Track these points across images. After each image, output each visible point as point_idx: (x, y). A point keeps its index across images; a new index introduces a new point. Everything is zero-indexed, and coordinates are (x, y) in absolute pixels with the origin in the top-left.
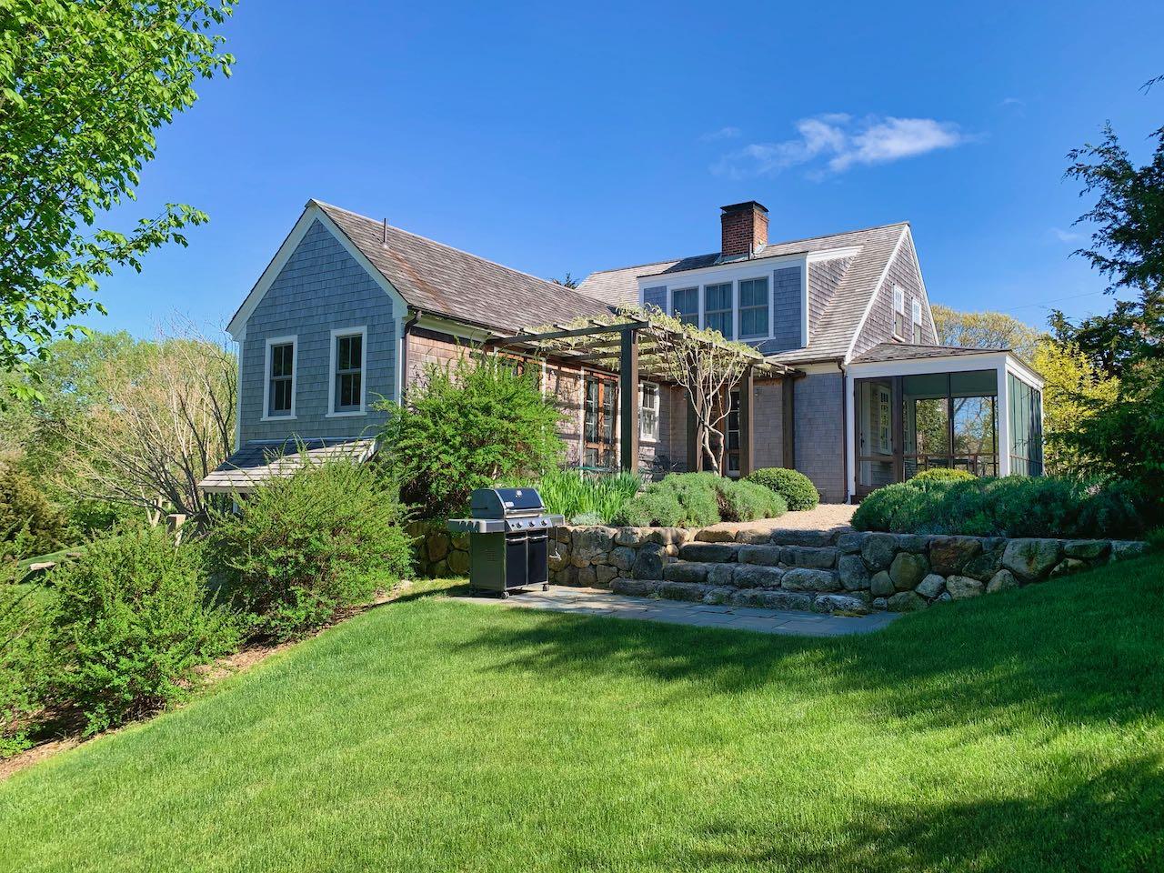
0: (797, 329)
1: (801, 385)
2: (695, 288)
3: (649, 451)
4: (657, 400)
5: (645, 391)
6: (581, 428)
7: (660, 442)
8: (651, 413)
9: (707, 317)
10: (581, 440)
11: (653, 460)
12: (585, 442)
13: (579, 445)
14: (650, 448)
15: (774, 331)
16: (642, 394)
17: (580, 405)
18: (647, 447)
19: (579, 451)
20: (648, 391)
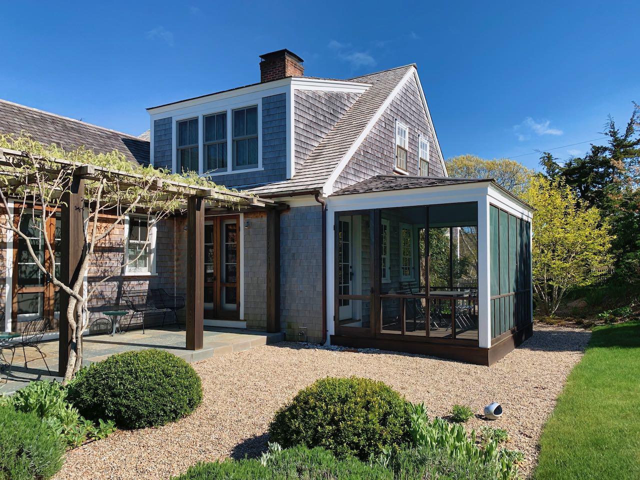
0: (283, 160)
1: (286, 217)
2: (196, 118)
3: (140, 286)
4: (153, 232)
5: (133, 223)
6: (9, 270)
7: (157, 274)
8: (144, 245)
9: (208, 148)
10: (7, 285)
11: (146, 294)
12: (17, 285)
13: (4, 291)
14: (142, 282)
15: (263, 162)
16: (127, 226)
17: (6, 243)
18: (137, 282)
19: (3, 298)
20: (138, 223)
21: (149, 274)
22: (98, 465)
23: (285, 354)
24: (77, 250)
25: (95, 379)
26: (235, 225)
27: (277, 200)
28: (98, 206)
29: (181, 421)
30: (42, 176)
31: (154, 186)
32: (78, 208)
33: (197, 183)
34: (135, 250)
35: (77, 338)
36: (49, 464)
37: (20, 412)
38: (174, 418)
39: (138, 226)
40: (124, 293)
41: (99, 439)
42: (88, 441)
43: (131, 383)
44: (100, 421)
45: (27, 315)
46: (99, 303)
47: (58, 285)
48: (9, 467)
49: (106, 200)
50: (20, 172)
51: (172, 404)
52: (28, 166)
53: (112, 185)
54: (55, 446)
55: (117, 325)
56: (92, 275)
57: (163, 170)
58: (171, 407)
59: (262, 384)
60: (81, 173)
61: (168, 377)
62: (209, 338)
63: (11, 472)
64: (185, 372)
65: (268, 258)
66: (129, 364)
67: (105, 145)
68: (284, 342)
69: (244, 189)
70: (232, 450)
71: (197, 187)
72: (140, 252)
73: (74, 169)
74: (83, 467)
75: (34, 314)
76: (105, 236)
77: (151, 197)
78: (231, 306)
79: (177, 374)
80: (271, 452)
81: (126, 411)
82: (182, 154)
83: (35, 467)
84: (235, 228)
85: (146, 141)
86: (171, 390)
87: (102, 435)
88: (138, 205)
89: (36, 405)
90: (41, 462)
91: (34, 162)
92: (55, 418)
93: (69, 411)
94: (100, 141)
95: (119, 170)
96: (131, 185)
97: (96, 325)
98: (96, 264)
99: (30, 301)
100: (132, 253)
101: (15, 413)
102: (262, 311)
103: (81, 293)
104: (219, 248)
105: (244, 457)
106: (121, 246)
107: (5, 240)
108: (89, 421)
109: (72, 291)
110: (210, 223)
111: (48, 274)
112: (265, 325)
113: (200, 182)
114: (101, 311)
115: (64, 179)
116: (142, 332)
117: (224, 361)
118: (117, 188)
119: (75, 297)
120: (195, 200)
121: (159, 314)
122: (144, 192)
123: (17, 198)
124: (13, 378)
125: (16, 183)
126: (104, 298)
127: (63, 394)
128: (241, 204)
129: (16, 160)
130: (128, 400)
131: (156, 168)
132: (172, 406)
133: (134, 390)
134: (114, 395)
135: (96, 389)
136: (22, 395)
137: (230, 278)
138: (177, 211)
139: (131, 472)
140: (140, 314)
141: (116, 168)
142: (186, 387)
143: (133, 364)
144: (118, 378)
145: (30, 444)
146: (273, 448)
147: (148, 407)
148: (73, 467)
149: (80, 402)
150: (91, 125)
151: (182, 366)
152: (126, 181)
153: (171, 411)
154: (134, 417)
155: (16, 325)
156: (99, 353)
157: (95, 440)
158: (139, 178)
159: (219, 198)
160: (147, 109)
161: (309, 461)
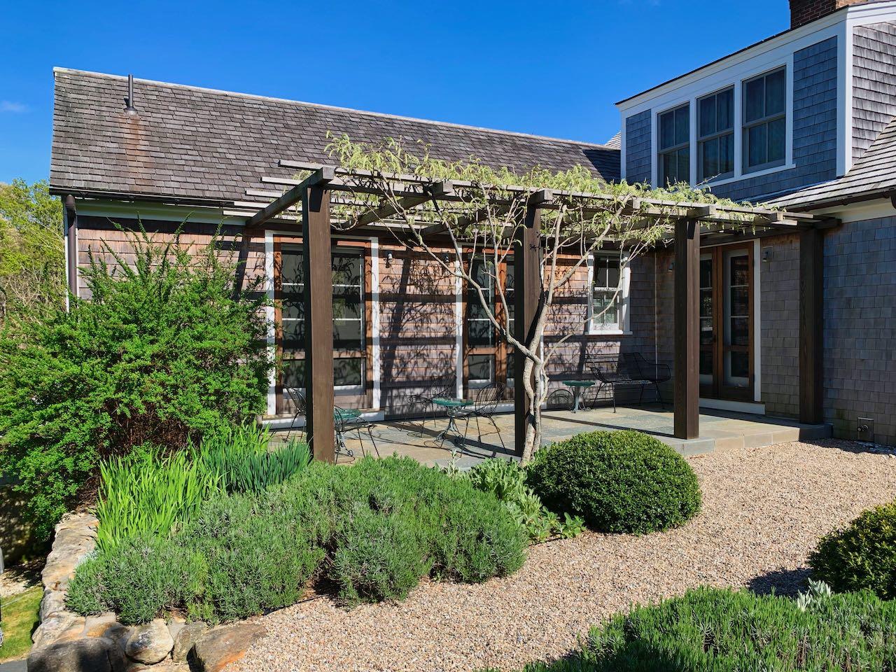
0: (829, 147)
2: (686, 105)
3: (608, 348)
4: (626, 273)
5: (599, 264)
6: (458, 327)
7: (631, 333)
8: (614, 293)
9: (703, 146)
10: (457, 344)
11: (617, 359)
12: (467, 346)
13: (454, 352)
14: (611, 343)
15: (794, 155)
16: (591, 268)
17: (455, 295)
18: (605, 343)
19: (454, 360)
20: (606, 264)
21: (621, 332)
22: (566, 569)
23: (832, 459)
24: (533, 301)
25: (558, 461)
26: (746, 258)
27: (818, 213)
28: (557, 241)
29: (670, 532)
30: (493, 209)
31: (629, 209)
32: (534, 247)
33: (689, 198)
34: (601, 300)
35: (535, 409)
36: (511, 556)
37: (478, 491)
38: (660, 527)
39: (605, 267)
40: (588, 357)
41: (566, 538)
42: (552, 538)
43: (603, 471)
44: (566, 515)
45: (478, 381)
46: (558, 370)
47: (512, 344)
48: (469, 552)
49: (566, 234)
50: (469, 208)
51: (658, 506)
52: (478, 198)
53: (574, 212)
54: (516, 536)
55: (580, 400)
56: (548, 333)
57: (640, 185)
58: (657, 510)
59: (793, 496)
60: (537, 201)
61: (652, 469)
62: (707, 424)
63: (472, 557)
64: (675, 466)
65: (803, 307)
66: (600, 447)
67: (563, 161)
68: (830, 440)
69: (761, 201)
70: (748, 583)
71: (688, 204)
72: (608, 303)
73: (529, 196)
74: (548, 567)
75: (485, 381)
76: (565, 283)
77: (624, 226)
78: (741, 381)
79: (664, 466)
80: (814, 594)
81: (597, 508)
82: (665, 159)
83: (495, 556)
84: (745, 263)
85: (615, 149)
86: (657, 487)
87: (569, 534)
88: (607, 239)
89: (494, 486)
90: (502, 552)
91: (485, 193)
92: (514, 504)
93: (530, 497)
94: (557, 157)
95: (583, 191)
96: (598, 210)
97: (555, 397)
98: (553, 319)
99: (482, 364)
100: (598, 305)
101: (473, 490)
102: (791, 389)
103: (538, 353)
104: (720, 294)
105: (769, 592)
106: (584, 296)
107: (454, 293)
108: (552, 514)
109: (528, 351)
110: (708, 257)
111: (501, 331)
112: (797, 411)
113: (693, 196)
114: (561, 380)
115: (518, 211)
116: (612, 410)
117: (730, 459)
118: (580, 216)
119: (532, 359)
120: (686, 224)
121: (635, 387)
122: (615, 220)
123: (465, 241)
124: (467, 452)
125: (465, 222)
126: (563, 364)
127: (523, 476)
128: (757, 223)
129: (465, 193)
130: (600, 493)
131: (630, 184)
132: (659, 510)
133: (607, 481)
134: (581, 485)
135: (560, 474)
136: (478, 472)
137: (738, 339)
138: (659, 242)
139: (607, 585)
140: (609, 386)
141: (578, 189)
142: (678, 486)
143: (605, 447)
144: (586, 463)
145: (490, 529)
146: (816, 589)
147: (625, 506)
148: (537, 565)
149: (542, 489)
150: (545, 139)
151: (671, 457)
152: (591, 206)
153: (657, 517)
154: (607, 517)
155: (467, 392)
156: (560, 433)
157: (561, 538)
158: (609, 200)
159: (722, 218)
160: (617, 104)
161: (883, 618)
